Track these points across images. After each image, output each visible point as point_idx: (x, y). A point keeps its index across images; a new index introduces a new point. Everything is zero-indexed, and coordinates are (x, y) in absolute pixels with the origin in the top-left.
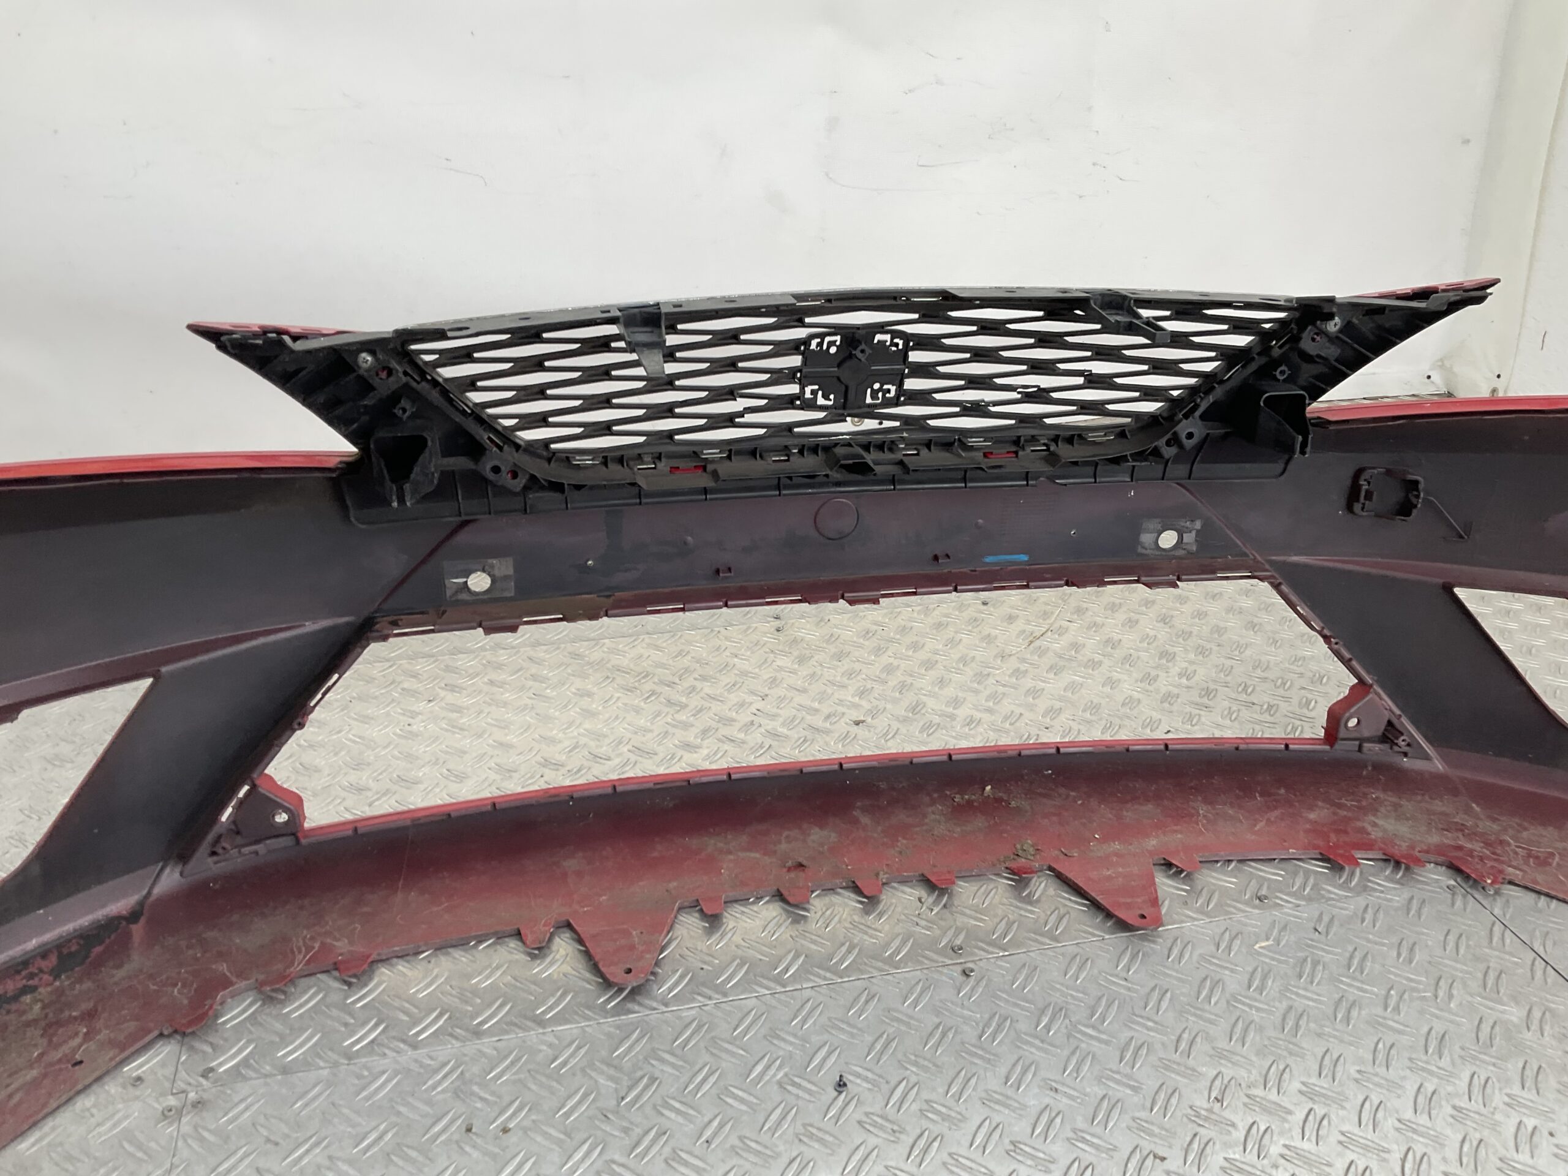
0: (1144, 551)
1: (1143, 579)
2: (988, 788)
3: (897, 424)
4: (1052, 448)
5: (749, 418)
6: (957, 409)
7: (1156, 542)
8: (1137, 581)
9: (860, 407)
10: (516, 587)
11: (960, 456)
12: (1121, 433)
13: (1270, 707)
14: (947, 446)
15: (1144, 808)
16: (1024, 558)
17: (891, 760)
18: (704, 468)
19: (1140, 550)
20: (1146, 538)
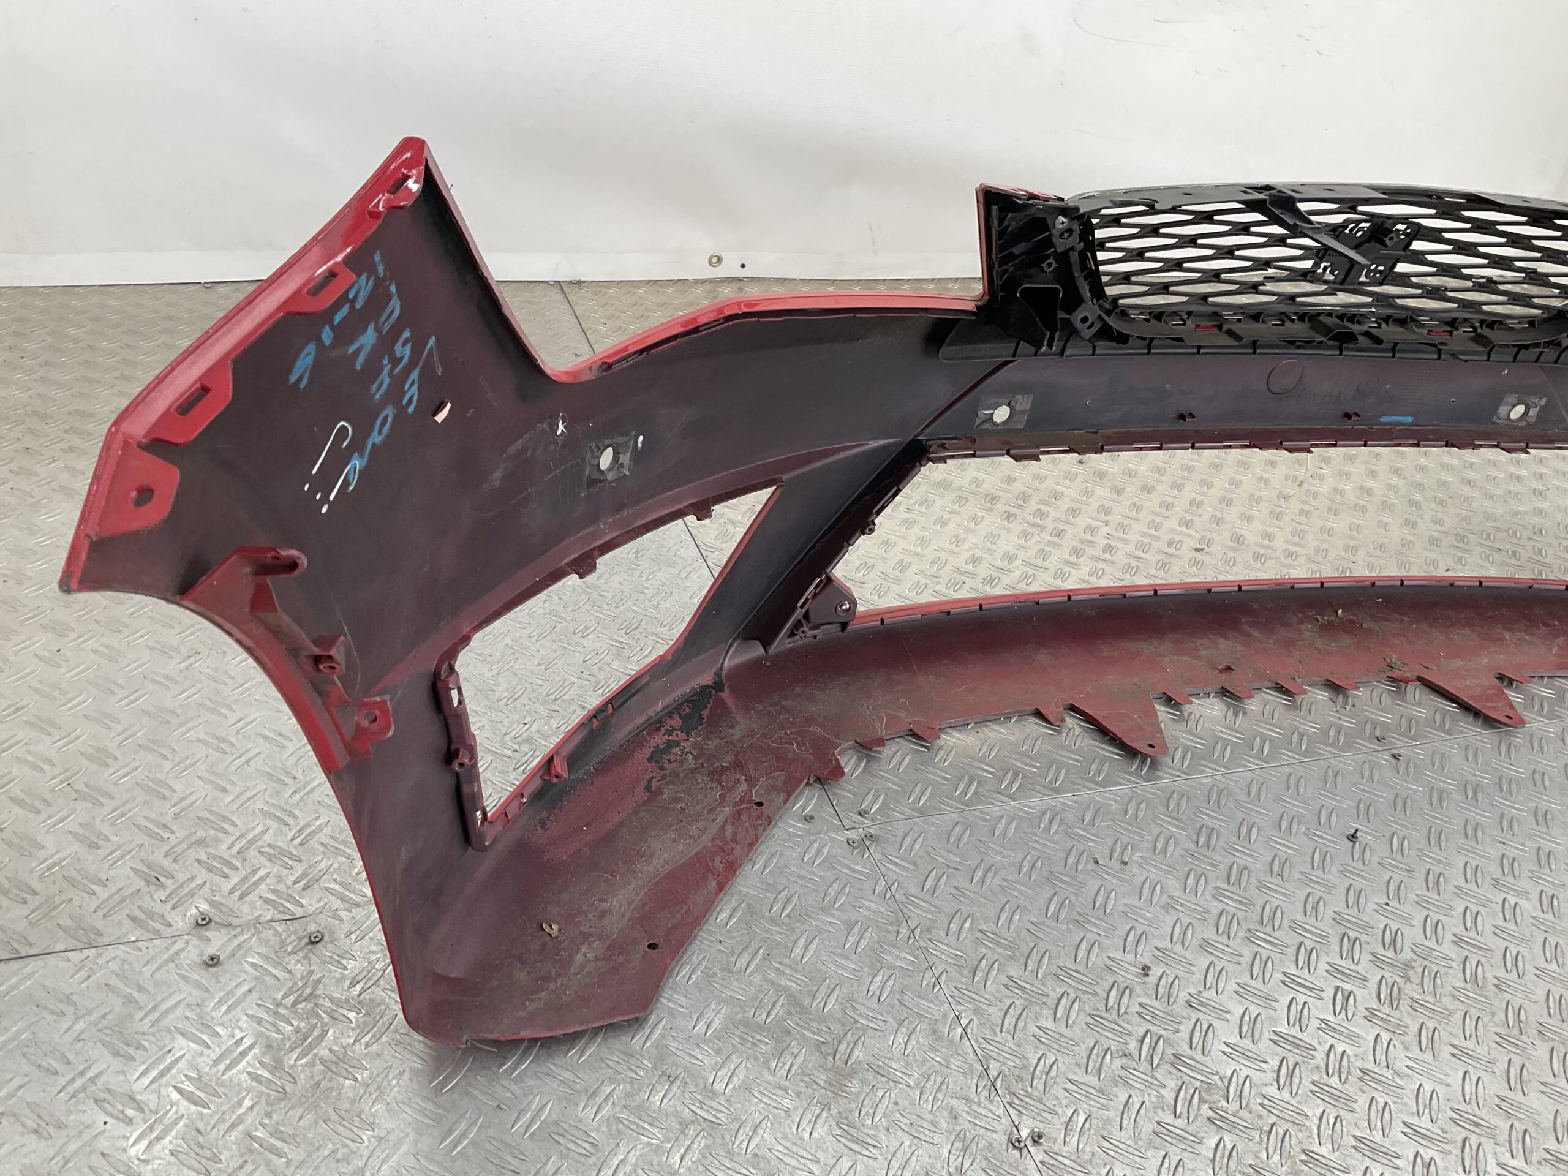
0: (1498, 421)
1: (1502, 445)
2: (1340, 611)
3: (1370, 299)
4: (1479, 330)
5: (1269, 287)
6: (1419, 291)
7: (1509, 415)
8: (1497, 446)
9: (1353, 284)
10: (1028, 421)
11: (1414, 332)
12: (1532, 322)
13: (1514, 553)
14: (1402, 322)
15: (1464, 632)
16: (1410, 420)
17: (1276, 585)
18: (1220, 327)
19: (1495, 419)
20: (1502, 410)
